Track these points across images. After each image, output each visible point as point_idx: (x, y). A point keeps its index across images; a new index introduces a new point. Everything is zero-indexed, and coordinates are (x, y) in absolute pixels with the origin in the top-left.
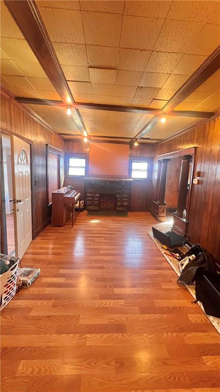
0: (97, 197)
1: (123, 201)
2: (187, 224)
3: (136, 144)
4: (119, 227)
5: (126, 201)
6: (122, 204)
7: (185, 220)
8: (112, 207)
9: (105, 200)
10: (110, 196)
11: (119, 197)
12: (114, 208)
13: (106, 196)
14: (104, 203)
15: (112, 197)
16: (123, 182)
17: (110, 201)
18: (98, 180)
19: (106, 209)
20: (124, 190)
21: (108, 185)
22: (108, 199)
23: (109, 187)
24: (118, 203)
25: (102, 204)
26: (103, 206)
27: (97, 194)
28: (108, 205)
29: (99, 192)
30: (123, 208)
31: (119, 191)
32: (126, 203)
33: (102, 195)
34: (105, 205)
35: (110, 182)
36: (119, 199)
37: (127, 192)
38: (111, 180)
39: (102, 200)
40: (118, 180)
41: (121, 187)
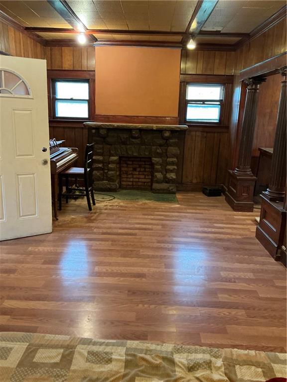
0: (113, 162)
1: (167, 171)
3: (191, 45)
5: (172, 171)
6: (165, 177)
8: (145, 182)
9: (131, 169)
10: (141, 161)
11: (157, 163)
12: (150, 184)
13: (133, 161)
14: (130, 174)
15: (145, 162)
16: (166, 130)
17: (140, 171)
18: (114, 126)
19: (134, 187)
20: (168, 146)
21: (135, 138)
22: (137, 166)
23: (138, 141)
24: (156, 174)
25: (126, 177)
26: (127, 181)
27: (114, 156)
28: (137, 178)
29: (117, 153)
30: (166, 184)
31: (158, 151)
32: (173, 176)
33: (124, 159)
34: (131, 180)
35: (138, 131)
36: (158, 167)
37: (174, 151)
38: (140, 126)
39: (126, 169)
40: (155, 126)
41: (162, 142)
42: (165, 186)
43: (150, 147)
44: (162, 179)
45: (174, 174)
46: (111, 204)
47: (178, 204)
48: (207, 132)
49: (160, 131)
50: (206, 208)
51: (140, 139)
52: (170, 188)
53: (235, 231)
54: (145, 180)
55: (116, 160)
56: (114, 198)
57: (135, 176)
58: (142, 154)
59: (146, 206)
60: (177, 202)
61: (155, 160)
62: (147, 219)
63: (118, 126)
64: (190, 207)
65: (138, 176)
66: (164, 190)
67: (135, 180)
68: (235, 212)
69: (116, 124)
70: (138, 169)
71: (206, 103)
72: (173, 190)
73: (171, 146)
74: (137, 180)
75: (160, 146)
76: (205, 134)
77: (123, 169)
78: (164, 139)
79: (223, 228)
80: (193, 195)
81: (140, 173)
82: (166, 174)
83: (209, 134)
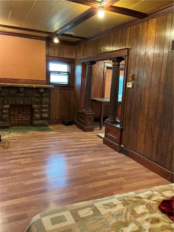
0: (6, 109)
1: (42, 113)
2: (122, 130)
3: (56, 41)
4: (44, 143)
5: (45, 112)
6: (41, 116)
7: (118, 126)
8: (26, 121)
9: (17, 113)
10: (23, 107)
11: (36, 108)
12: (30, 121)
13: (18, 108)
14: (16, 116)
15: (26, 108)
16: (41, 88)
17: (23, 114)
18: (7, 85)
19: (19, 124)
20: (42, 98)
21: (22, 93)
22: (21, 111)
23: (23, 95)
24: (35, 115)
25: (13, 118)
26: (14, 121)
27: (6, 105)
28: (21, 118)
29: (9, 102)
30: (42, 121)
31: (36, 101)
32: (46, 115)
33: (12, 106)
34: (17, 120)
35: (23, 88)
36: (37, 110)
37: (46, 100)
38: (25, 86)
39: (13, 113)
40: (34, 86)
41: (38, 95)
42: (41, 122)
43: (31, 98)
44: (40, 118)
45: (47, 114)
46: (12, 136)
47: (54, 131)
48: (62, 90)
49: (38, 89)
50: (70, 132)
51: (24, 94)
52: (45, 123)
53: (92, 142)
54: (27, 119)
55: (8, 107)
56: (11, 132)
57: (19, 117)
58: (26, 102)
59: (35, 135)
60: (52, 130)
61: (34, 106)
62: (42, 142)
63: (10, 85)
64: (61, 132)
65: (22, 117)
66: (41, 124)
67: (20, 120)
68: (85, 133)
69: (8, 84)
70: (22, 113)
71: (60, 73)
72: (47, 124)
73: (44, 98)
74: (21, 119)
75: (37, 98)
76: (61, 91)
77: (11, 113)
78: (40, 93)
79: (86, 141)
80: (58, 126)
81: (24, 115)
82: (41, 115)
83: (63, 91)
